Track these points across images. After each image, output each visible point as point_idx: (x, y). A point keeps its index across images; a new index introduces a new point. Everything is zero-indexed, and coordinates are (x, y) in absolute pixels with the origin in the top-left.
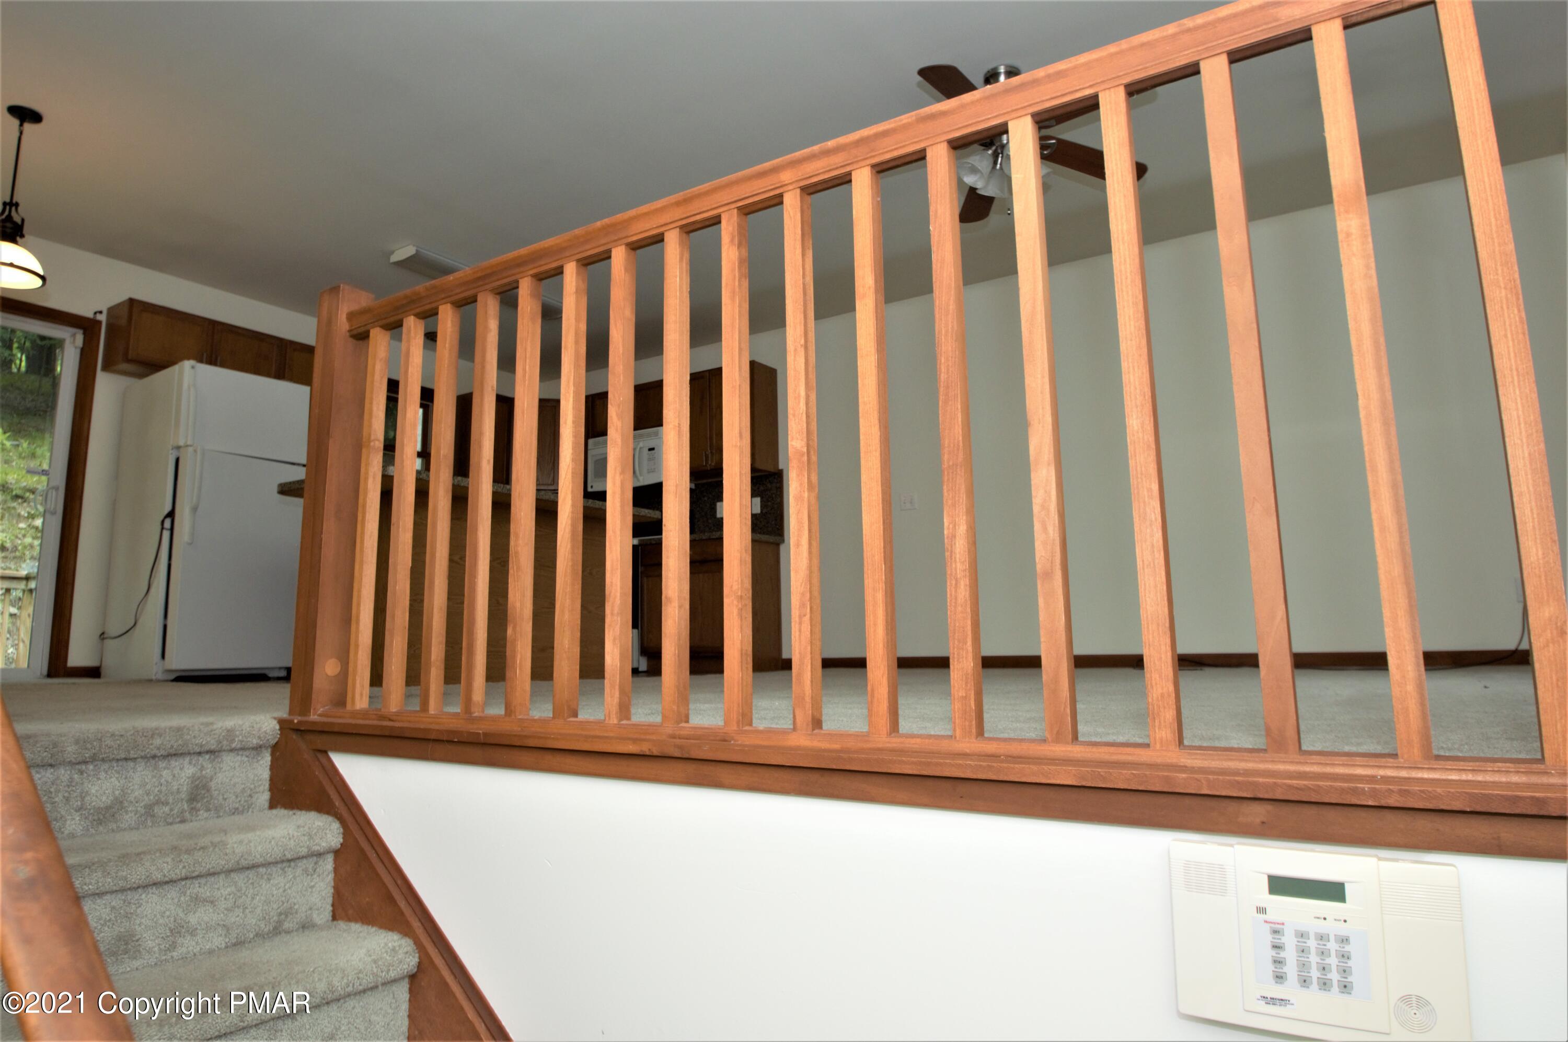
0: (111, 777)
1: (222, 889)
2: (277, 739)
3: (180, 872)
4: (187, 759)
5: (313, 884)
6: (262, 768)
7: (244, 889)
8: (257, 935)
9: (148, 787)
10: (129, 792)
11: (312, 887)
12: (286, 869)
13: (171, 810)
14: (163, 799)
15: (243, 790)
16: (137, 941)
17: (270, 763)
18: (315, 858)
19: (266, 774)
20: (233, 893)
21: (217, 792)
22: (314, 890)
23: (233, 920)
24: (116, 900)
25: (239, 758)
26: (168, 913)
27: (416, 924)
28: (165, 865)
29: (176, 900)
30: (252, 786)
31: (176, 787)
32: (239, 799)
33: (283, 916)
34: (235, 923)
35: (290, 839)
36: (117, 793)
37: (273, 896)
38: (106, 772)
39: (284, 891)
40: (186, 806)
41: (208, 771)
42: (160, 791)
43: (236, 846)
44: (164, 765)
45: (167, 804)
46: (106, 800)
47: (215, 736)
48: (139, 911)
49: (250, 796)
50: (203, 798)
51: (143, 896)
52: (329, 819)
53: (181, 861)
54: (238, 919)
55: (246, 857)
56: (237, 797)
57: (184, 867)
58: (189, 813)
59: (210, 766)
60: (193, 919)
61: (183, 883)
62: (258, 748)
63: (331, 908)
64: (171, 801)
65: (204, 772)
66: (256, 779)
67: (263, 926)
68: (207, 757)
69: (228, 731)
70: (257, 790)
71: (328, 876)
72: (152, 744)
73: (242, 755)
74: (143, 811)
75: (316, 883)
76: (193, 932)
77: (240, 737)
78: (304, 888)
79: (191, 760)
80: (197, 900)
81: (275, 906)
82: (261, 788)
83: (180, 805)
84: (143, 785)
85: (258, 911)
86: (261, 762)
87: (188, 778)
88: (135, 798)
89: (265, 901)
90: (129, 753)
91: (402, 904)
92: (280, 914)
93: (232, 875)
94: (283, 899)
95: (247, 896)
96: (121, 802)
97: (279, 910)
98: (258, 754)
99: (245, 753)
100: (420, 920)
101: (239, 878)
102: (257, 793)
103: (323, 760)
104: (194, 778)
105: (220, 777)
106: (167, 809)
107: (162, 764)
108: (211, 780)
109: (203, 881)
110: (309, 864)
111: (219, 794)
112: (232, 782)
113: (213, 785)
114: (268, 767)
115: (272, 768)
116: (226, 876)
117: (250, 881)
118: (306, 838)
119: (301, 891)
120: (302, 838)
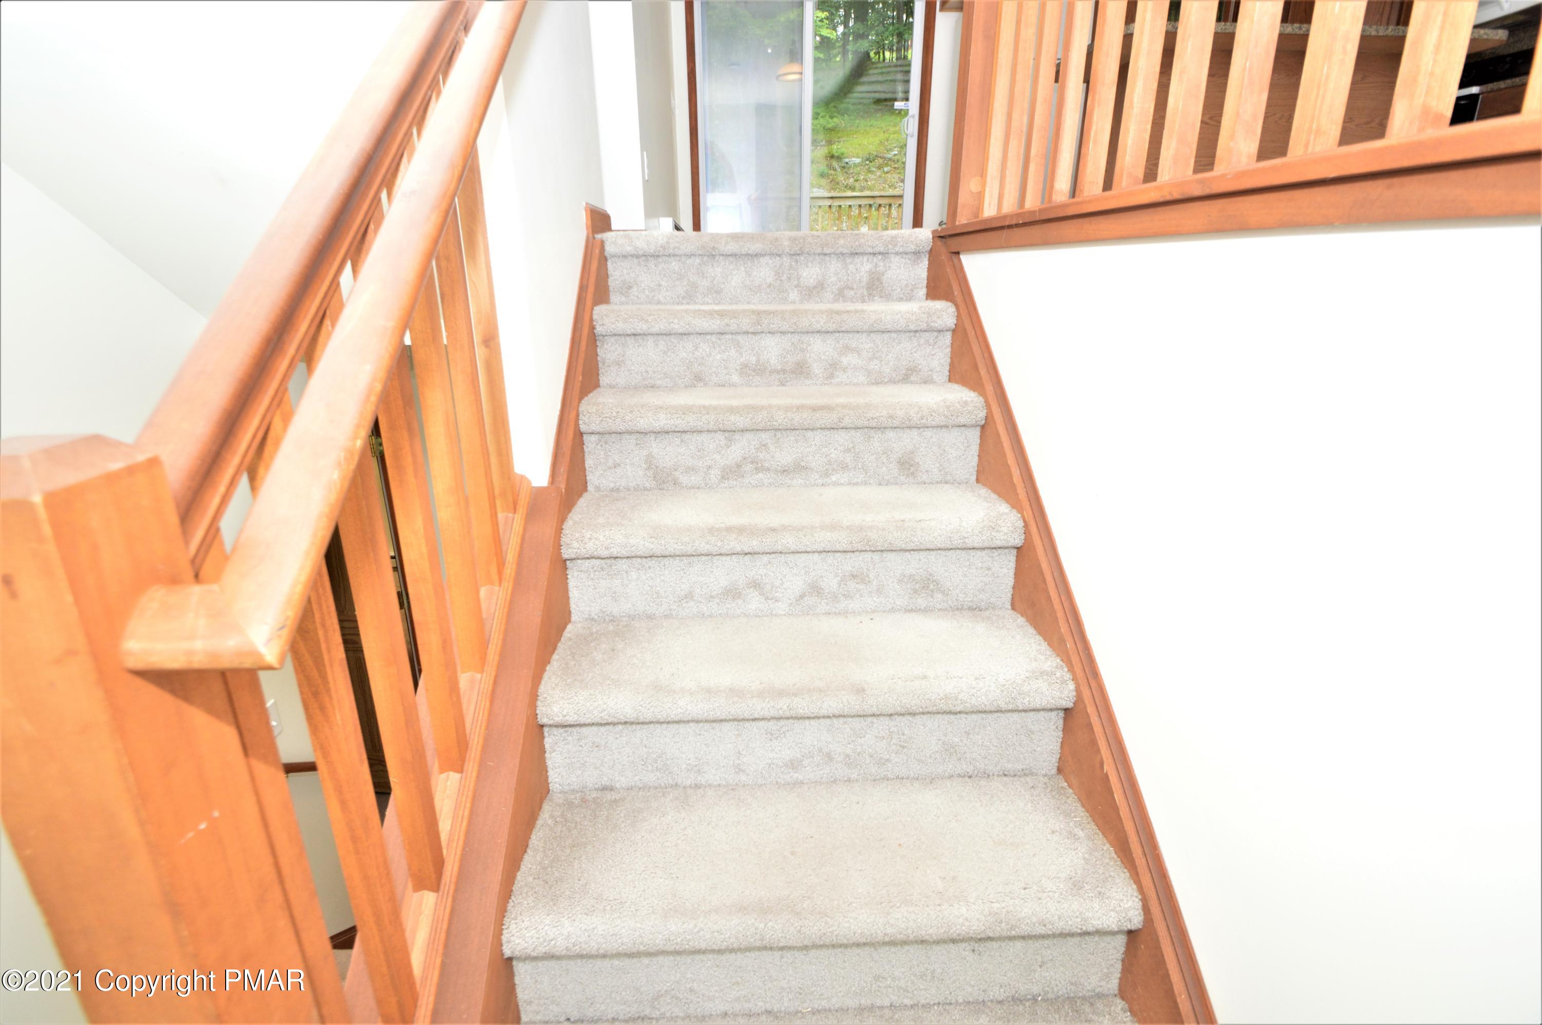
0: (815, 267)
1: (865, 343)
2: (930, 246)
3: (832, 327)
4: (865, 258)
5: (933, 352)
6: (921, 270)
7: (880, 347)
8: (890, 380)
9: (840, 276)
10: (828, 278)
11: (933, 355)
12: (912, 338)
13: (856, 294)
14: (850, 285)
15: (907, 286)
16: (808, 367)
17: (927, 266)
18: (936, 333)
19: (924, 274)
20: (872, 348)
21: (887, 284)
22: (934, 358)
23: (872, 367)
24: (795, 339)
25: (903, 260)
26: (827, 353)
27: (989, 388)
28: (821, 319)
29: (833, 346)
30: (913, 283)
31: (858, 278)
32: (903, 291)
33: (910, 372)
34: (874, 369)
35: (912, 314)
36: (819, 277)
37: (902, 356)
38: (812, 263)
39: (911, 353)
40: (865, 293)
41: (881, 269)
42: (848, 280)
43: (871, 313)
44: (850, 261)
45: (853, 289)
46: (812, 282)
47: (882, 241)
48: (809, 348)
49: (912, 290)
50: (877, 288)
51: (812, 339)
52: (949, 304)
53: (832, 318)
54: (876, 367)
55: (878, 322)
56: (902, 290)
57: (834, 323)
58: (868, 297)
59: (882, 264)
60: (845, 360)
61: (838, 335)
62: (917, 253)
63: (948, 374)
64: (855, 287)
65: (878, 269)
66: (916, 277)
67: (894, 375)
68: (880, 257)
69: (893, 237)
70: (917, 286)
71: (946, 348)
72: (838, 244)
73: (905, 258)
74: (837, 292)
75: (936, 352)
76: (845, 370)
77: (902, 243)
78: (927, 355)
79: (868, 259)
80: (847, 349)
81: (904, 363)
82: (920, 285)
83: (861, 291)
84: (837, 274)
85: (891, 363)
86: (920, 265)
87: (867, 272)
88: (832, 282)
89: (896, 358)
90: (823, 250)
91: (983, 372)
92: (908, 370)
93: (872, 335)
94: (910, 359)
95: (882, 352)
96: (822, 284)
97: (907, 367)
98: (918, 258)
99: (907, 257)
100: (993, 386)
101: (877, 338)
102: (917, 288)
103: (956, 261)
104: (871, 273)
105: (889, 273)
106: (852, 293)
107: (849, 260)
108: (883, 275)
109: (851, 335)
110: (930, 337)
111: (888, 286)
112: (898, 278)
113: (884, 278)
114: (926, 270)
115: (929, 269)
116: (868, 336)
117: (885, 342)
118: (926, 316)
119: (924, 356)
120: (922, 315)
